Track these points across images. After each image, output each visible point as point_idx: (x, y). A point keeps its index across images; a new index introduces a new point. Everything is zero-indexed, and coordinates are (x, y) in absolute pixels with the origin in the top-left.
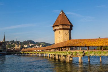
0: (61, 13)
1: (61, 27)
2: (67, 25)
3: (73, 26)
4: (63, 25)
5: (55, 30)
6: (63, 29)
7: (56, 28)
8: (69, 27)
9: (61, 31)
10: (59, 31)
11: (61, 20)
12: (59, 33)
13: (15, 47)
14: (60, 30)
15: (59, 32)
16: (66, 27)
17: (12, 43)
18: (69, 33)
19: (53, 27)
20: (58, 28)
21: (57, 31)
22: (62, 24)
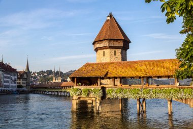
0: (109, 18)
1: (106, 44)
2: (117, 40)
3: (130, 42)
4: (110, 40)
5: (96, 50)
6: (111, 47)
7: (98, 46)
8: (121, 44)
9: (107, 51)
10: (102, 51)
11: (107, 30)
12: (104, 55)
14: (104, 50)
15: (104, 52)
16: (116, 44)
19: (94, 43)
20: (102, 45)
21: (100, 52)
22: (107, 37)
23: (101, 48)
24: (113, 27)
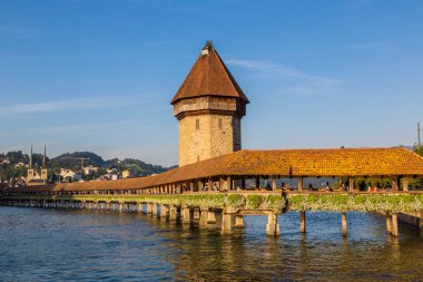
0: (206, 52)
1: (203, 104)
2: (226, 98)
3: (248, 102)
4: (212, 97)
5: (181, 116)
6: (212, 112)
7: (184, 107)
8: (233, 106)
9: (205, 120)
10: (195, 118)
11: (205, 78)
12: (197, 127)
13: (25, 175)
14: (199, 117)
15: (198, 121)
16: (223, 105)
17: (13, 163)
18: (231, 129)
19: (175, 102)
20: (194, 107)
21: (190, 120)
22: (208, 92)
23: (191, 113)
24: (216, 71)
